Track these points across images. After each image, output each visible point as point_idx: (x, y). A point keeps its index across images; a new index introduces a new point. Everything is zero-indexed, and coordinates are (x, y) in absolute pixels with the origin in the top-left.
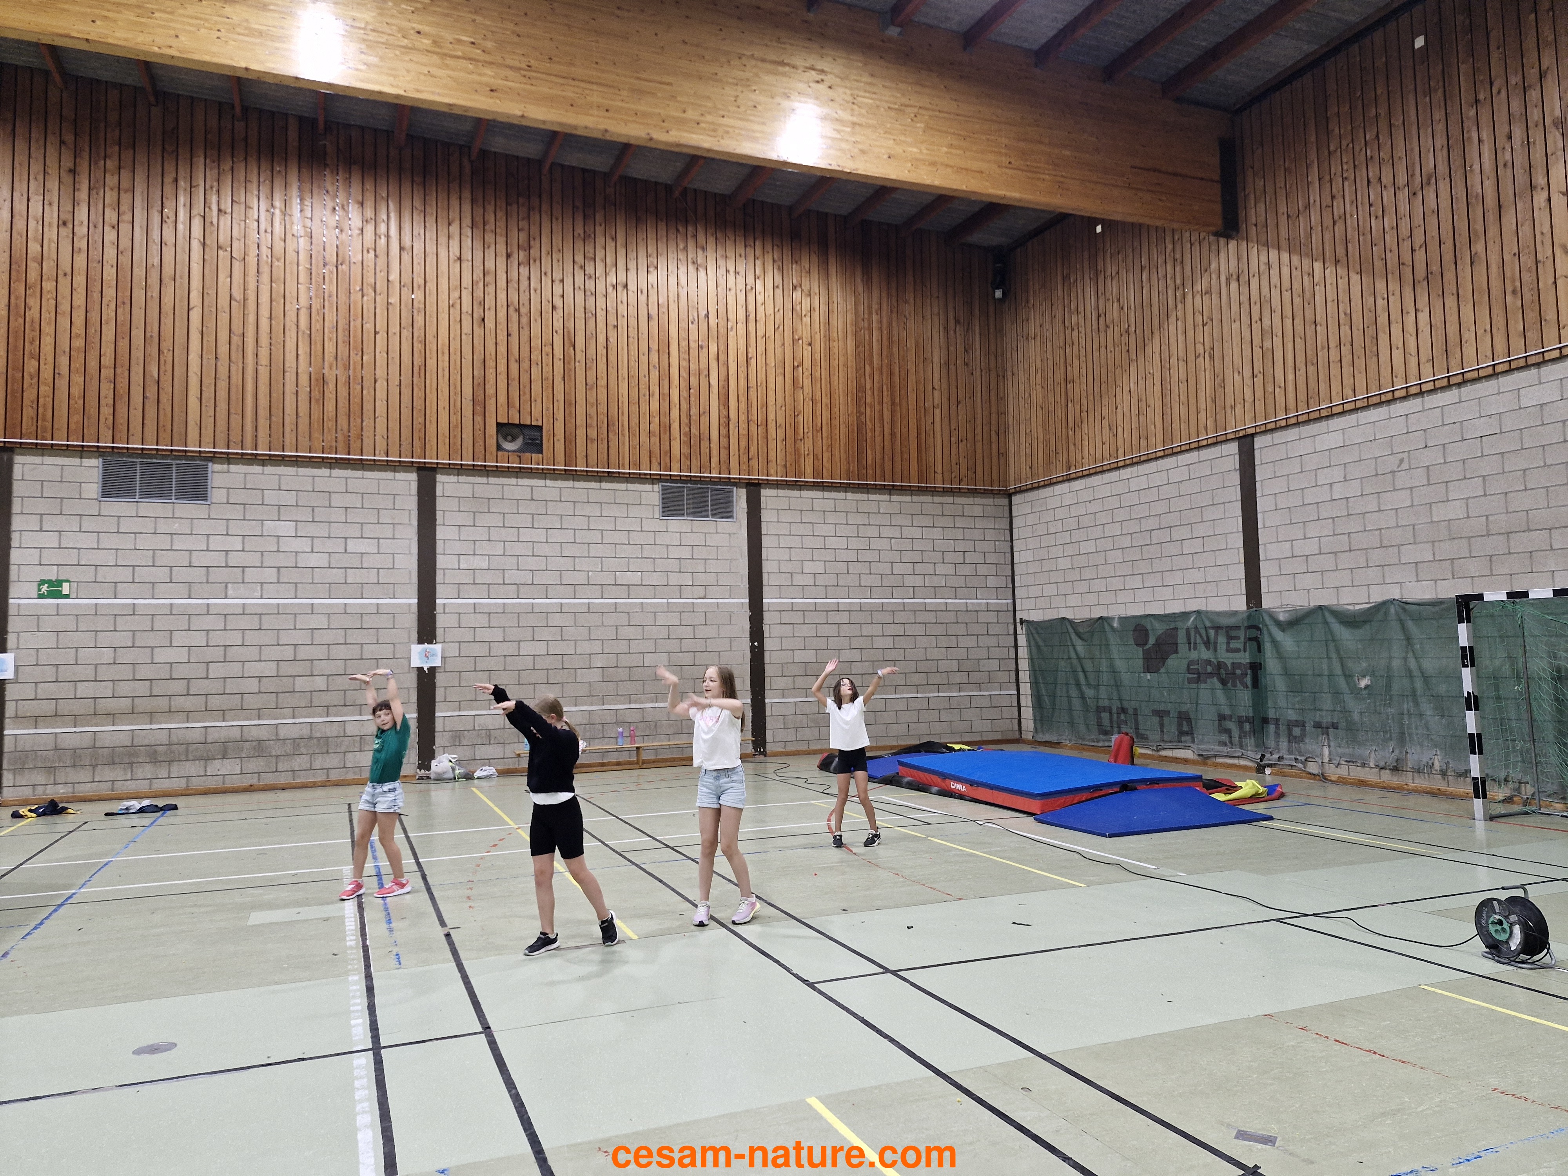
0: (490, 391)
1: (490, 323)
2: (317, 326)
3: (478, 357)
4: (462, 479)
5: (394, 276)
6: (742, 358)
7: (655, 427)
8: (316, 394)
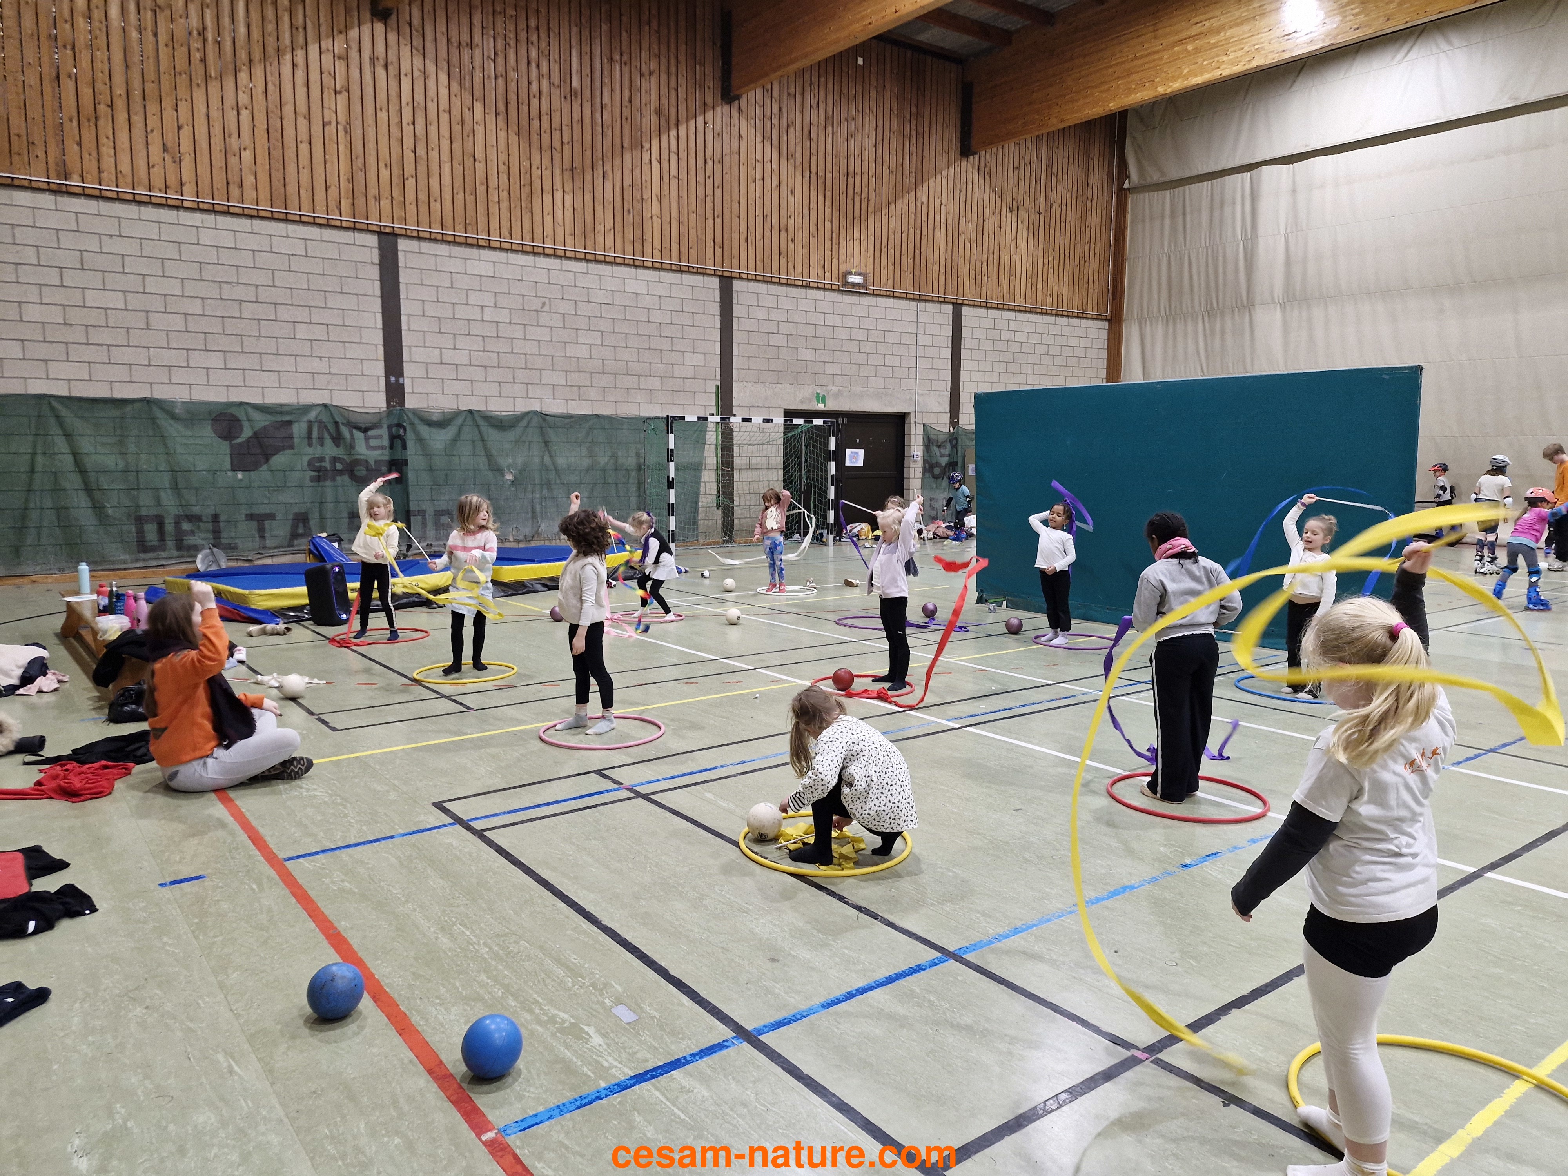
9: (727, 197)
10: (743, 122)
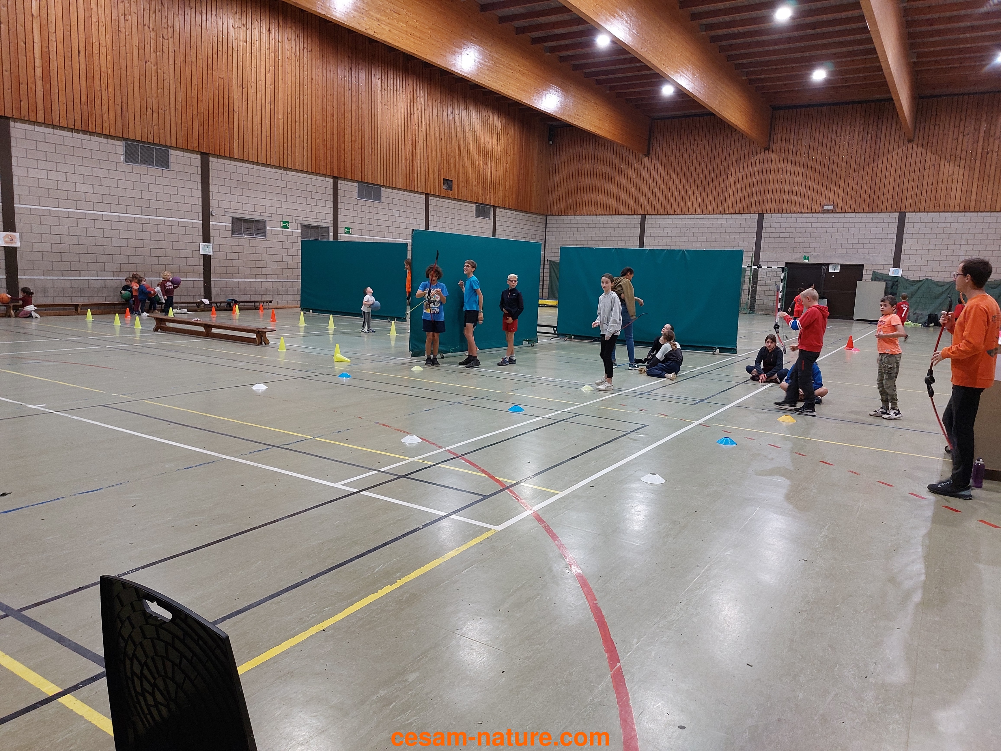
0: (442, 167)
1: (443, 141)
2: (406, 138)
3: (440, 153)
4: (435, 198)
5: (423, 121)
6: (495, 159)
7: (476, 184)
8: (405, 164)
9: (763, 184)
10: (774, 155)
